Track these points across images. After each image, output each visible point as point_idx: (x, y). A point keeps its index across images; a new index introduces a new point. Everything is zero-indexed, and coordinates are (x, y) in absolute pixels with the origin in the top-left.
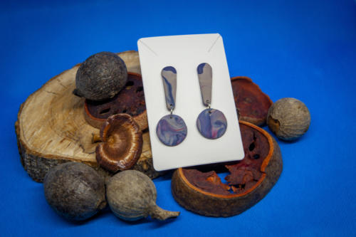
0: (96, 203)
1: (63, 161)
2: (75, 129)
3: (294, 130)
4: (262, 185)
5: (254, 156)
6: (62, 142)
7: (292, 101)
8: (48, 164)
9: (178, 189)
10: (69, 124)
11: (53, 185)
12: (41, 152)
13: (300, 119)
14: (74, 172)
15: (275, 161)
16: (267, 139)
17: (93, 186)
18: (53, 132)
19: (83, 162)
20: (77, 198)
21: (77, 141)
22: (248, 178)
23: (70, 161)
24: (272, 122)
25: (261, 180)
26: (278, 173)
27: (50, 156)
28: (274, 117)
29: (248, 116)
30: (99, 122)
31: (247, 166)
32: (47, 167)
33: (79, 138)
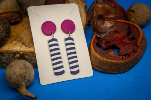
5: (131, 38)
21: (20, 41)
25: (138, 51)
33: (21, 39)
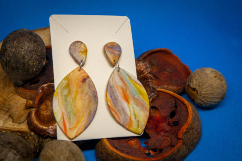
3: (211, 98)
4: (178, 151)
5: (173, 123)
7: (209, 71)
13: (217, 88)
14: (3, 141)
15: (193, 128)
16: (187, 108)
17: (22, 154)
19: (12, 132)
21: (7, 111)
22: (166, 143)
24: (190, 90)
25: (178, 146)
26: (195, 141)
28: (192, 86)
29: (168, 85)
30: (29, 93)
31: (166, 132)
33: (9, 109)
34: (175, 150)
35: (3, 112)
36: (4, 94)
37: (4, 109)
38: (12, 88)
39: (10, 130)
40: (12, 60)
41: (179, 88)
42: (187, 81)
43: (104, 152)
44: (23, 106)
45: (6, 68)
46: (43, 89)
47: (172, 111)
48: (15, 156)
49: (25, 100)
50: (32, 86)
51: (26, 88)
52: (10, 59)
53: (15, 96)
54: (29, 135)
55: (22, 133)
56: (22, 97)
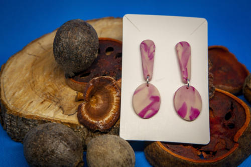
0: (74, 164)
1: (43, 121)
2: (56, 91)
4: (234, 155)
6: (42, 103)
8: (28, 124)
9: (150, 149)
10: (50, 86)
11: (33, 144)
12: (22, 112)
14: (54, 132)
17: (72, 146)
18: (34, 93)
19: (62, 123)
20: (57, 158)
22: (220, 146)
23: (50, 122)
27: (31, 116)
29: (223, 84)
30: (79, 85)
31: (221, 134)
32: (27, 127)
34: (230, 154)
35: (54, 103)
36: (55, 85)
37: (55, 100)
38: (63, 79)
39: (60, 121)
40: (65, 50)
41: (236, 88)
42: (246, 81)
43: (154, 150)
44: (73, 99)
45: (58, 59)
46: (94, 82)
47: (228, 112)
48: (65, 148)
49: (75, 92)
50: (83, 78)
51: (76, 80)
52: (64, 49)
53: (65, 87)
54: (78, 128)
55: (72, 125)
56: (73, 89)
